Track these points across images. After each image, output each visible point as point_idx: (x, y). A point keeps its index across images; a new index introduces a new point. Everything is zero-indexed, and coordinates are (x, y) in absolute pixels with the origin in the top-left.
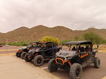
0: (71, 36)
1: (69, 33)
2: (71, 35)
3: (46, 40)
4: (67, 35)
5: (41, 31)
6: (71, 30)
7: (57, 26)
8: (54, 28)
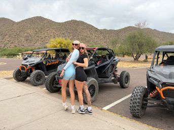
0: (96, 40)
1: (92, 34)
2: (96, 38)
3: (58, 46)
4: (89, 37)
5: (42, 29)
6: (97, 28)
7: (72, 20)
8: (65, 23)
